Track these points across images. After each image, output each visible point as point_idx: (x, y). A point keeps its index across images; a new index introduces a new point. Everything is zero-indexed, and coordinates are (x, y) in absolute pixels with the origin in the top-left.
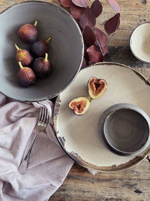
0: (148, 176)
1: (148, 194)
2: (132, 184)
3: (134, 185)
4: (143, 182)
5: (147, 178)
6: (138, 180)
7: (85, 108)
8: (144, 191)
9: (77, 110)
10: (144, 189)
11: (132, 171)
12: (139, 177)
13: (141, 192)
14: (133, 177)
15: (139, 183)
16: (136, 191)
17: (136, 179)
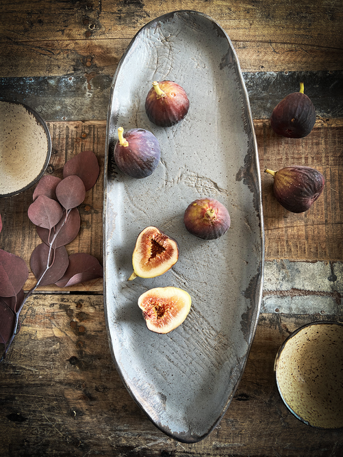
0: (41, 377)
1: (40, 423)
2: (3, 398)
3: (6, 399)
4: (28, 393)
5: (37, 382)
6: (16, 388)
7: (173, 318)
8: (31, 417)
9: (153, 317)
10: (30, 411)
11: (4, 364)
12: (19, 380)
13: (24, 420)
14: (4, 381)
15: (20, 397)
16: (10, 417)
17: (12, 384)
